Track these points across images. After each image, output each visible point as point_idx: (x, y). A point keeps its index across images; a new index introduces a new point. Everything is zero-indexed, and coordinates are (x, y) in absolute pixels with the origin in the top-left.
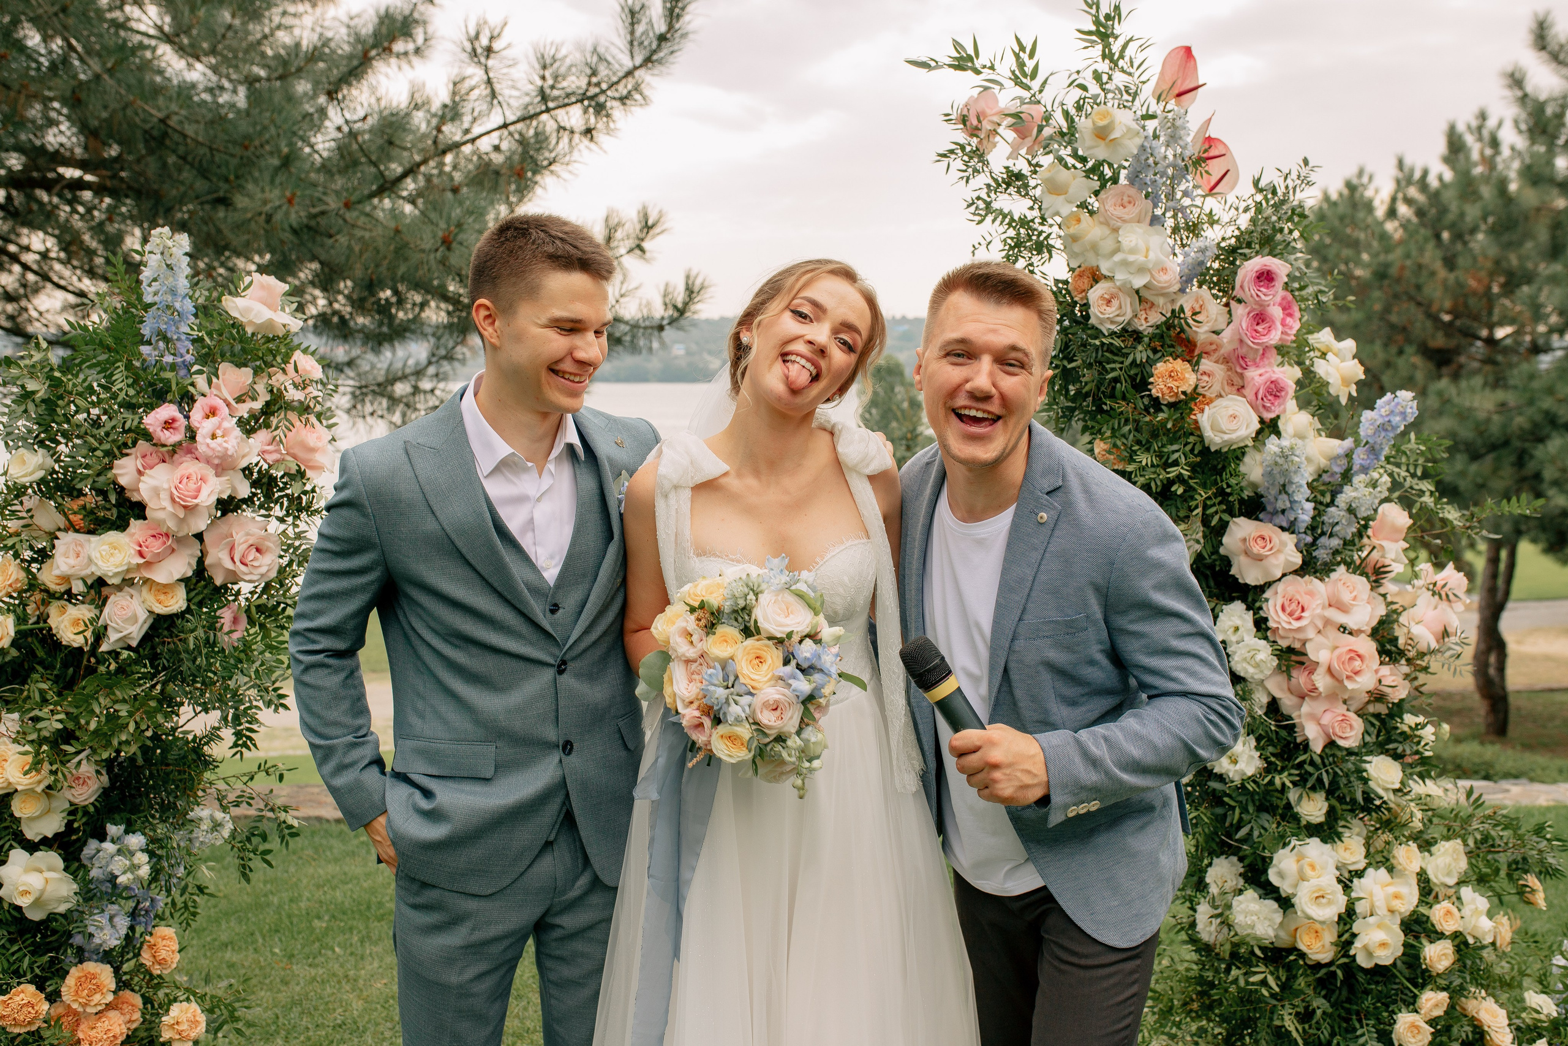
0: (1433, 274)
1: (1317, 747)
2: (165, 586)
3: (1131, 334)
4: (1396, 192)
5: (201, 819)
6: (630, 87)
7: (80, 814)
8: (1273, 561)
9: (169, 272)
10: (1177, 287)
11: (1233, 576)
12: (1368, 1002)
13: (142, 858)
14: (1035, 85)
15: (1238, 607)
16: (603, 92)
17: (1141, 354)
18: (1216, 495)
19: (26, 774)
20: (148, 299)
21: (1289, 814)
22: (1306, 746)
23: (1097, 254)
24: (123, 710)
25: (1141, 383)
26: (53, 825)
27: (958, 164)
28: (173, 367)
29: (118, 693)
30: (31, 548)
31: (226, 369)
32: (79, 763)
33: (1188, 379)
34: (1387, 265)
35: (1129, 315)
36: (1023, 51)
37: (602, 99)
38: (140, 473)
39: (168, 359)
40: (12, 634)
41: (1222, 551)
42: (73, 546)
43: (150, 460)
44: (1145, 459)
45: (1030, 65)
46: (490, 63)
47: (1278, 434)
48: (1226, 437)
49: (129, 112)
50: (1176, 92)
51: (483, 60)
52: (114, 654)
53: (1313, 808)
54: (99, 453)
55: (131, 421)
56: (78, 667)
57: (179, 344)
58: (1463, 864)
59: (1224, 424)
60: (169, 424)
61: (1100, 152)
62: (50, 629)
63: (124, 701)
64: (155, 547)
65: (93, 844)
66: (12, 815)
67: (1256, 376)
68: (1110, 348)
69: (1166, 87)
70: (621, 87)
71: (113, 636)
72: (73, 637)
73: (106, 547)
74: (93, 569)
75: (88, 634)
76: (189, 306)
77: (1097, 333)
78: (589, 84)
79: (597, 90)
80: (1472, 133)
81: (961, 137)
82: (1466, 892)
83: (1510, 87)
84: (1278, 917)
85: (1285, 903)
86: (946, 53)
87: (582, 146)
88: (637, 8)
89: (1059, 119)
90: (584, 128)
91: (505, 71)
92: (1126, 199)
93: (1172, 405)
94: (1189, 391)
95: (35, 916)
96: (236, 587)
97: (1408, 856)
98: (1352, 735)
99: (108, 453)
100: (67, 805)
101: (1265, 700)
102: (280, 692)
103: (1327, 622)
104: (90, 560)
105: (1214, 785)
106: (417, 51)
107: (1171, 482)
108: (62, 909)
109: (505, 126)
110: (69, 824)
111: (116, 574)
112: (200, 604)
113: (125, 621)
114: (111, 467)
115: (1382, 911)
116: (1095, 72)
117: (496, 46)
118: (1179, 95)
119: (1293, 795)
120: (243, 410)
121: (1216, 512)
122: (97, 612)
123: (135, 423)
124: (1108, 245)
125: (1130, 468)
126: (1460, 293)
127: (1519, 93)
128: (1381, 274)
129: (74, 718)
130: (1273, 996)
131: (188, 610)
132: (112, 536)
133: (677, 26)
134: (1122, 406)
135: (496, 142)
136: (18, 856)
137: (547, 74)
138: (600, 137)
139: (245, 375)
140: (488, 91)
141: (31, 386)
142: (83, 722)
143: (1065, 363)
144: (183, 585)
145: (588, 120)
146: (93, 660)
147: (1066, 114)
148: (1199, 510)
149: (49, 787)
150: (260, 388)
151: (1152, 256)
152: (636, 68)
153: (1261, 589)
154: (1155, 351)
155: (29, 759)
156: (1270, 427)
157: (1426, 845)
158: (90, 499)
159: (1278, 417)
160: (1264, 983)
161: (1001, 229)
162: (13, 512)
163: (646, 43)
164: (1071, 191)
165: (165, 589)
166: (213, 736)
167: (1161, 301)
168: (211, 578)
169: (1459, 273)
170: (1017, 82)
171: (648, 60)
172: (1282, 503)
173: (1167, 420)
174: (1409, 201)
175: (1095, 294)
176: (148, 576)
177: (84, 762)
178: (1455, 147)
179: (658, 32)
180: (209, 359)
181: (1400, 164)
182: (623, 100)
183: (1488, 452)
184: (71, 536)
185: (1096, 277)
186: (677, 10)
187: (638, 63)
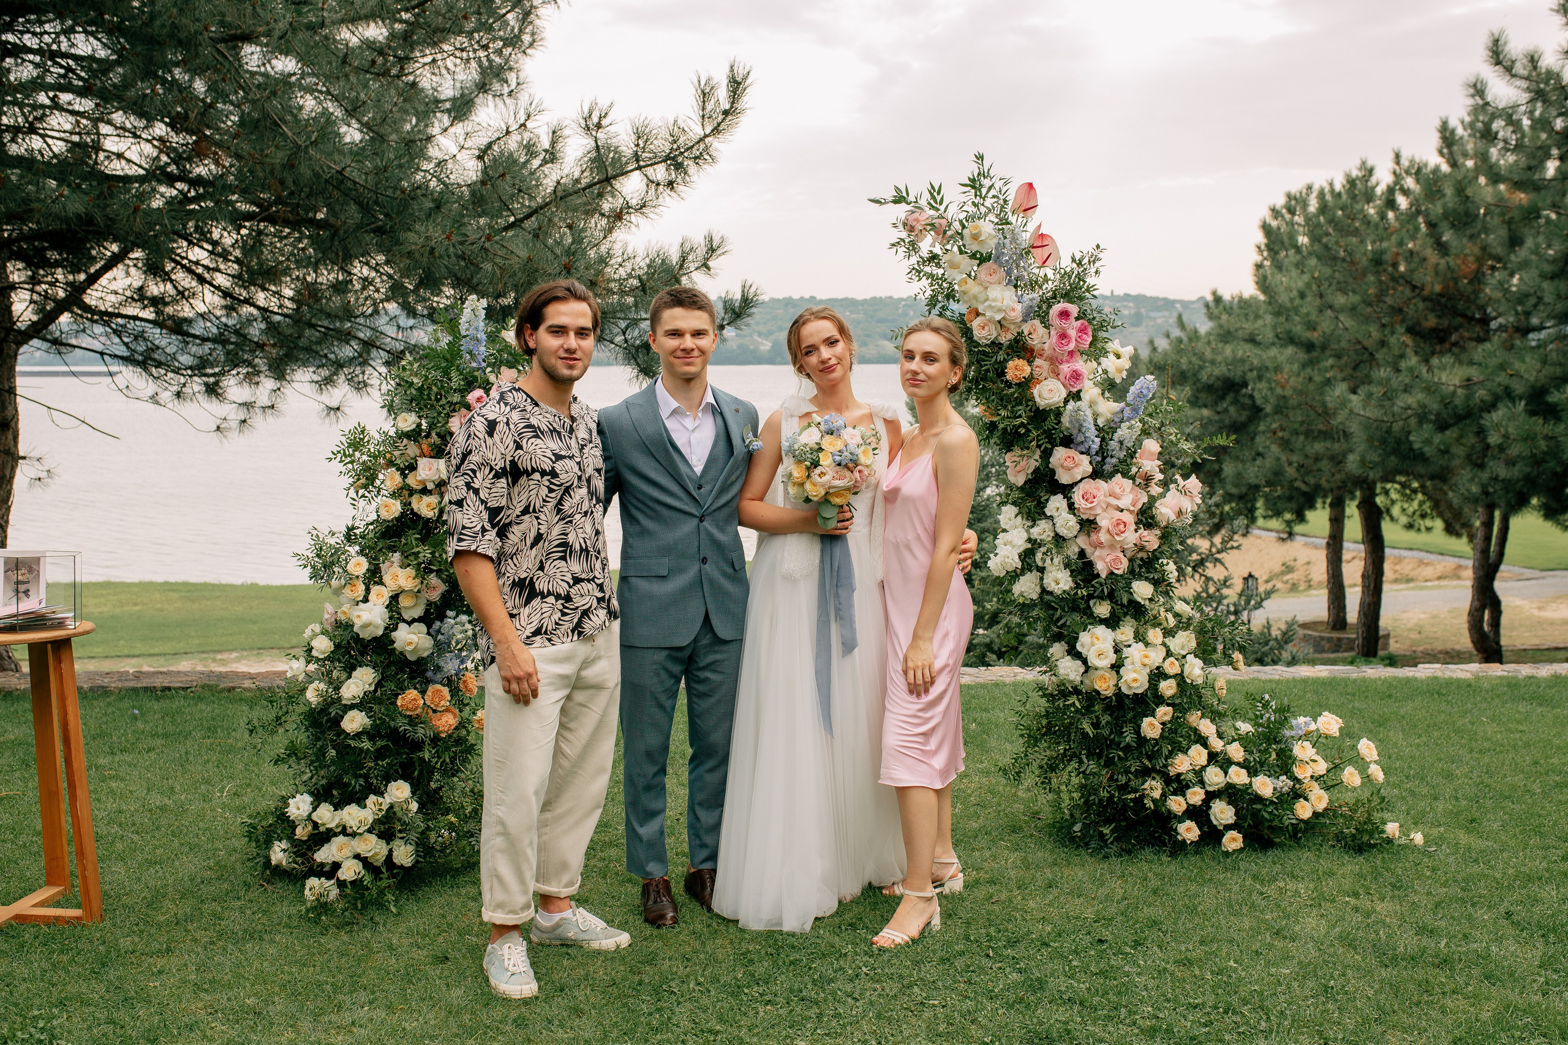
0: (1425, 259)
1: (1103, 575)
3: (995, 345)
4: (1396, 183)
6: (701, 150)
7: (433, 605)
8: (1076, 470)
9: (475, 319)
10: (1020, 319)
11: (1056, 480)
12: (1130, 716)
13: (468, 626)
14: (942, 208)
15: (1060, 496)
16: (681, 154)
17: (1001, 356)
18: (1042, 434)
19: (410, 581)
20: (463, 333)
21: (1088, 613)
22: (1098, 576)
23: (977, 301)
25: (1001, 373)
26: (418, 612)
27: (902, 250)
28: (477, 369)
31: (504, 369)
32: (432, 579)
33: (1027, 370)
34: (1383, 252)
35: (995, 335)
36: (935, 192)
37: (680, 159)
39: (474, 365)
40: (400, 510)
41: (1050, 466)
42: (426, 465)
44: (1003, 413)
45: (938, 198)
46: (601, 135)
47: (1079, 399)
48: (1048, 402)
50: (1024, 208)
51: (593, 132)
53: (1103, 609)
54: (444, 415)
55: (456, 398)
57: (479, 357)
58: (1194, 644)
59: (1045, 394)
61: (975, 247)
62: (415, 510)
65: (438, 623)
67: (1066, 368)
68: (984, 353)
69: (1017, 206)
70: (694, 150)
72: (426, 513)
74: (440, 475)
75: (437, 511)
76: (484, 337)
77: (978, 344)
78: (671, 148)
79: (677, 153)
80: (1465, 129)
81: (904, 235)
82: (1190, 657)
83: (1473, 96)
84: (1082, 669)
85: (1085, 661)
86: (890, 194)
87: (665, 195)
88: (707, 90)
89: (957, 226)
90: (667, 181)
91: (610, 140)
92: (992, 271)
93: (1019, 385)
94: (1027, 377)
95: (412, 658)
97: (1155, 635)
98: (1122, 567)
99: (447, 415)
100: (426, 601)
101: (1077, 550)
103: (1108, 505)
104: (438, 471)
105: (1047, 597)
106: (511, 92)
108: (425, 655)
109: (607, 178)
110: (427, 611)
114: (447, 422)
115: (1138, 665)
117: (604, 122)
118: (1026, 210)
119: (1091, 603)
121: (1045, 444)
123: (460, 398)
124: (982, 297)
125: (995, 419)
126: (1451, 277)
127: (1480, 102)
128: (1377, 261)
130: (1077, 711)
133: (738, 104)
134: (989, 385)
136: (402, 626)
137: (641, 142)
138: (680, 188)
140: (596, 154)
141: (416, 380)
145: (670, 175)
147: (961, 222)
148: (1034, 443)
149: (419, 590)
151: (1007, 301)
152: (706, 136)
153: (1072, 486)
154: (1008, 355)
155: (411, 574)
156: (1076, 396)
157: (1169, 633)
159: (1079, 392)
160: (1073, 704)
163: (714, 116)
164: (961, 267)
167: (1012, 327)
169: (1450, 259)
170: (932, 207)
171: (716, 130)
172: (1080, 438)
173: (1014, 393)
174: (1406, 192)
175: (975, 324)
177: (435, 578)
178: (1448, 139)
179: (723, 108)
180: (496, 365)
181: (1397, 157)
182: (696, 160)
183: (1455, 424)
184: (425, 459)
185: (978, 314)
186: (738, 92)
187: (708, 131)
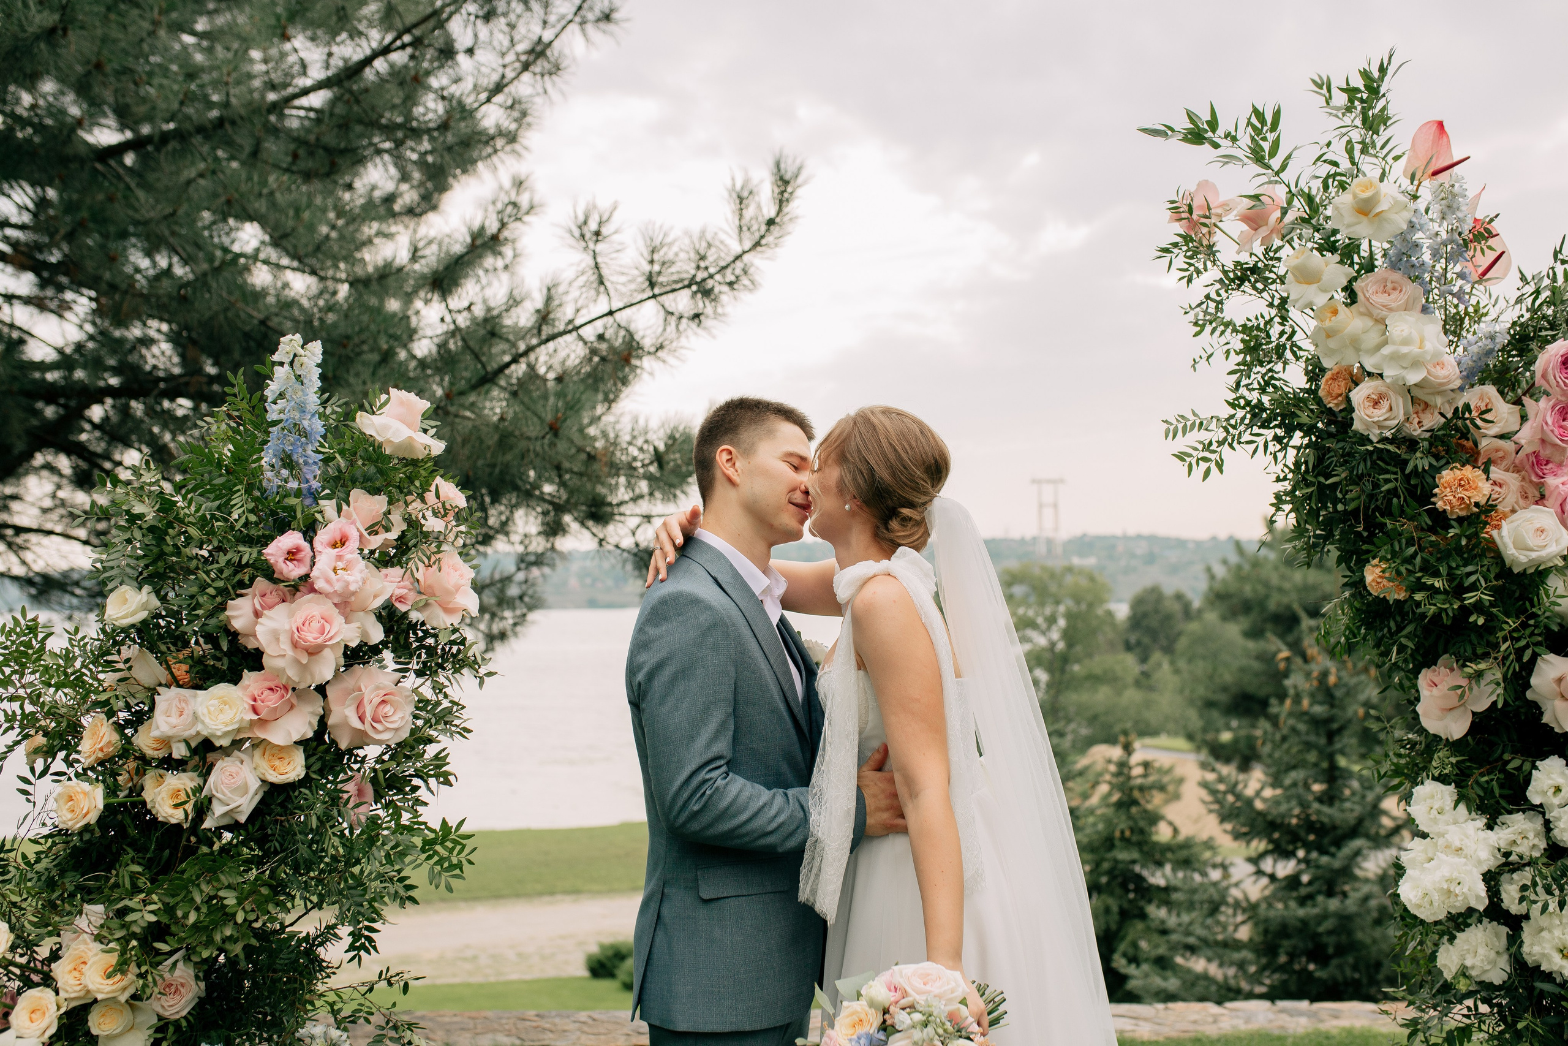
2: (281, 748)
3: (1403, 439)
5: (312, 1037)
6: (738, 272)
7: (171, 1029)
9: (298, 386)
10: (1458, 383)
11: (1546, 725)
14: (1276, 163)
15: (1556, 762)
16: (711, 276)
17: (1420, 462)
18: (1524, 625)
19: (109, 977)
20: (272, 416)
23: (1358, 350)
24: (230, 900)
25: (1425, 497)
27: (1180, 261)
28: (298, 493)
29: (222, 877)
30: (128, 707)
31: (358, 495)
32: (175, 964)
33: (1482, 490)
35: (1402, 418)
36: (1266, 124)
37: (710, 283)
38: (257, 614)
39: (293, 485)
40: (101, 806)
41: (1529, 695)
42: (176, 702)
43: (271, 599)
44: (1434, 584)
45: (1271, 139)
46: (600, 247)
48: (1534, 555)
49: (230, 314)
50: (1431, 171)
51: (591, 245)
52: (218, 832)
54: (211, 591)
55: (248, 554)
56: (175, 849)
57: (305, 469)
59: (1532, 541)
60: (292, 555)
62: (144, 803)
63: (229, 887)
64: (272, 701)
66: (88, 1033)
67: (1557, 485)
68: (1380, 457)
69: (1420, 164)
70: (729, 271)
71: (218, 809)
72: (171, 811)
73: (215, 702)
74: (199, 727)
75: (189, 807)
76: (318, 425)
77: (1365, 439)
78: (698, 268)
79: (705, 275)
87: (690, 332)
88: (745, 194)
90: (692, 313)
91: (614, 255)
92: (1389, 285)
93: (1465, 520)
94: (1483, 502)
96: (361, 752)
99: (221, 592)
100: (155, 1020)
102: (407, 882)
104: (196, 717)
106: (506, 267)
107: (1465, 611)
109: (611, 313)
110: (156, 1043)
111: (226, 734)
112: (321, 772)
113: (234, 791)
114: (222, 608)
116: (1349, 142)
117: (605, 231)
118: (1435, 173)
120: (376, 542)
121: (1527, 646)
122: (200, 781)
123: (255, 555)
124: (1372, 338)
125: (1416, 596)
129: (169, 910)
131: (306, 782)
132: (222, 689)
133: (785, 210)
134: (1402, 524)
135: (601, 331)
137: (655, 259)
138: (708, 322)
139: (379, 503)
140: (596, 277)
141: (138, 509)
142: (180, 914)
143: (1322, 479)
144: (301, 749)
145: (696, 305)
146: (193, 839)
148: (1504, 646)
149: (134, 997)
150: (396, 517)
151: (1429, 346)
152: (744, 252)
154: (1437, 457)
155: (113, 959)
158: (199, 647)
161: (1223, 340)
162: (109, 662)
163: (755, 227)
164: (1325, 278)
165: (280, 752)
166: (328, 934)
167: (1439, 401)
168: (333, 742)
170: (1257, 159)
171: (757, 244)
173: (1457, 537)
175: (1358, 395)
176: (263, 736)
177: (180, 965)
179: (767, 217)
180: (339, 482)
182: (731, 284)
184: (174, 690)
186: (786, 195)
187: (747, 248)
